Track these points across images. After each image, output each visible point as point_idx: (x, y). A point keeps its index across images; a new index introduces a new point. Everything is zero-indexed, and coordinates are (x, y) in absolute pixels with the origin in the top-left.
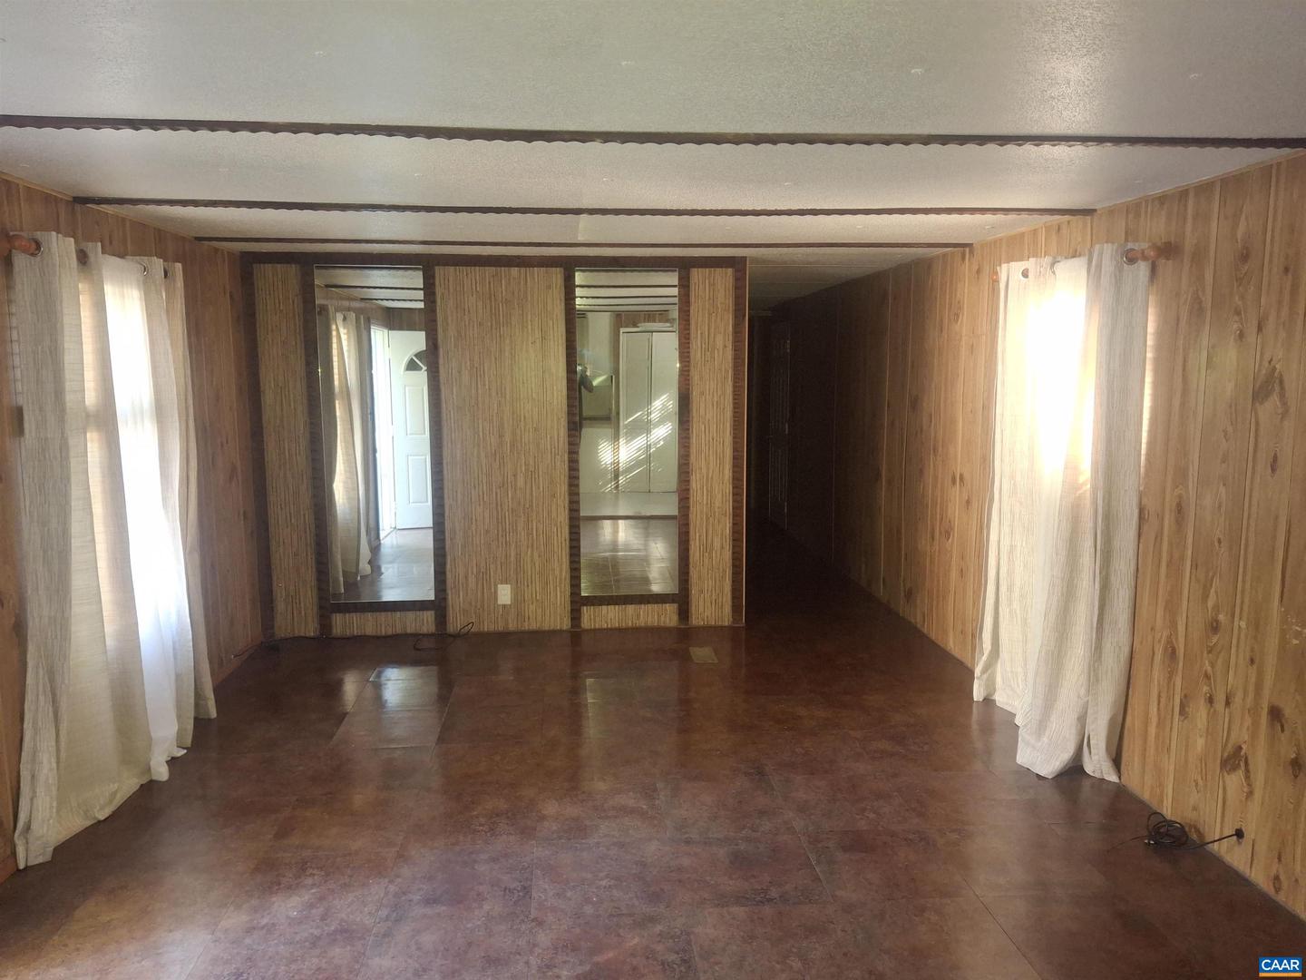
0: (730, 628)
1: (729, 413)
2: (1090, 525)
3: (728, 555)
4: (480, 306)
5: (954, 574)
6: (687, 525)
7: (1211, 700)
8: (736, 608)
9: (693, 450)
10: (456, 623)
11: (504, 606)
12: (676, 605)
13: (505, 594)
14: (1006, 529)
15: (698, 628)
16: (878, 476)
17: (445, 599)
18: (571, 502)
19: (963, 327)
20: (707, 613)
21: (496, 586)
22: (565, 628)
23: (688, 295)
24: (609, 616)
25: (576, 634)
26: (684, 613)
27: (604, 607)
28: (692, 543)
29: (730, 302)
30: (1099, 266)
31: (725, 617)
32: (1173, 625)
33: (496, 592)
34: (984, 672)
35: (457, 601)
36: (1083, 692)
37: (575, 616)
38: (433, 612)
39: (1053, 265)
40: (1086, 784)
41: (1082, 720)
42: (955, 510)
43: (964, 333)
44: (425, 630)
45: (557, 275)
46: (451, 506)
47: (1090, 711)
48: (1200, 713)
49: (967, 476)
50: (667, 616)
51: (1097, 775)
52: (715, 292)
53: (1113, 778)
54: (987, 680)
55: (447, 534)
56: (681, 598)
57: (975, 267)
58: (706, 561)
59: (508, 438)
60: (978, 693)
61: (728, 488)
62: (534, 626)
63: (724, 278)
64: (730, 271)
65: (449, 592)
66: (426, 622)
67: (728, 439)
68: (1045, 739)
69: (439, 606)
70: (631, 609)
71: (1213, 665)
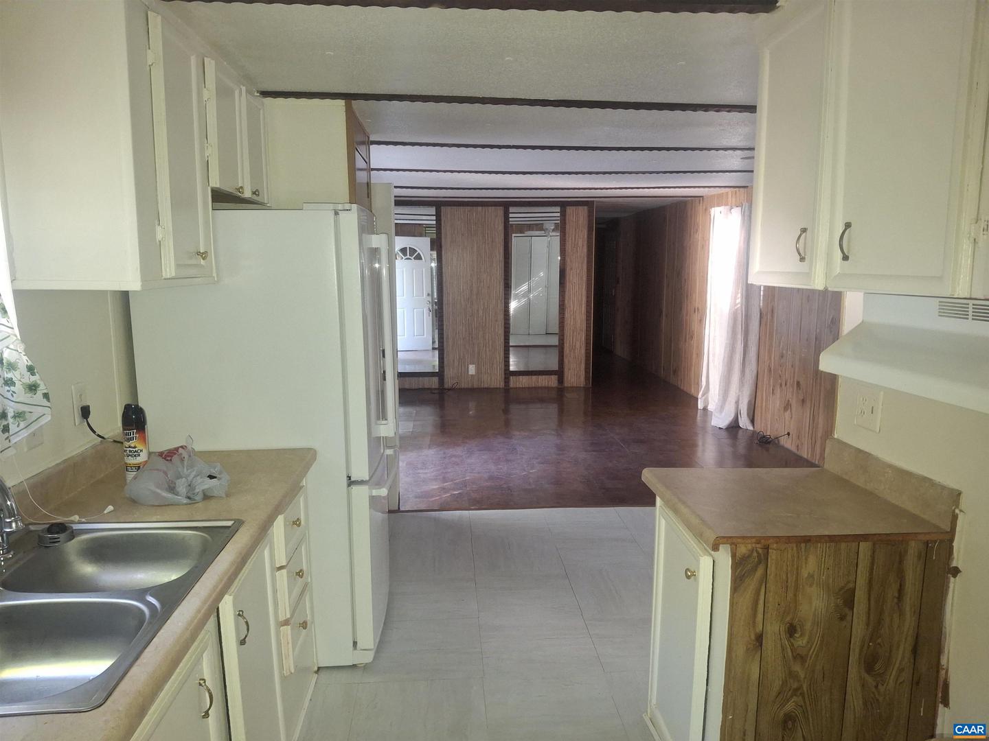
0: (584, 387)
1: (585, 279)
2: (740, 320)
3: (583, 351)
4: (463, 226)
5: (694, 356)
6: (563, 335)
7: (781, 385)
8: (587, 378)
9: (567, 297)
10: (448, 383)
11: (472, 375)
12: (556, 376)
13: (472, 369)
14: (712, 328)
15: (567, 387)
16: (661, 312)
17: (443, 372)
18: (505, 324)
19: (699, 236)
20: (573, 380)
21: (468, 365)
22: (501, 387)
23: (565, 220)
24: (524, 381)
25: (507, 389)
26: (561, 380)
27: (521, 377)
28: (565, 345)
29: (586, 222)
30: (744, 212)
31: (581, 381)
32: (770, 358)
33: (468, 368)
34: (703, 395)
35: (449, 373)
36: (738, 391)
37: (507, 381)
38: (437, 378)
39: (730, 210)
40: (740, 432)
41: (737, 403)
42: (695, 326)
43: (700, 238)
44: (433, 387)
45: (500, 211)
46: (447, 325)
47: (740, 399)
48: (778, 391)
49: (700, 308)
50: (552, 381)
51: (745, 427)
52: (578, 218)
53: (751, 428)
54: (705, 399)
55: (445, 339)
56: (560, 373)
57: (704, 207)
58: (572, 354)
59: (475, 291)
60: (700, 406)
61: (584, 317)
62: (486, 386)
63: (583, 212)
64: (586, 207)
65: (445, 368)
66: (434, 383)
67: (584, 292)
68: (723, 414)
69: (440, 375)
70: (534, 378)
71: (781, 371)
